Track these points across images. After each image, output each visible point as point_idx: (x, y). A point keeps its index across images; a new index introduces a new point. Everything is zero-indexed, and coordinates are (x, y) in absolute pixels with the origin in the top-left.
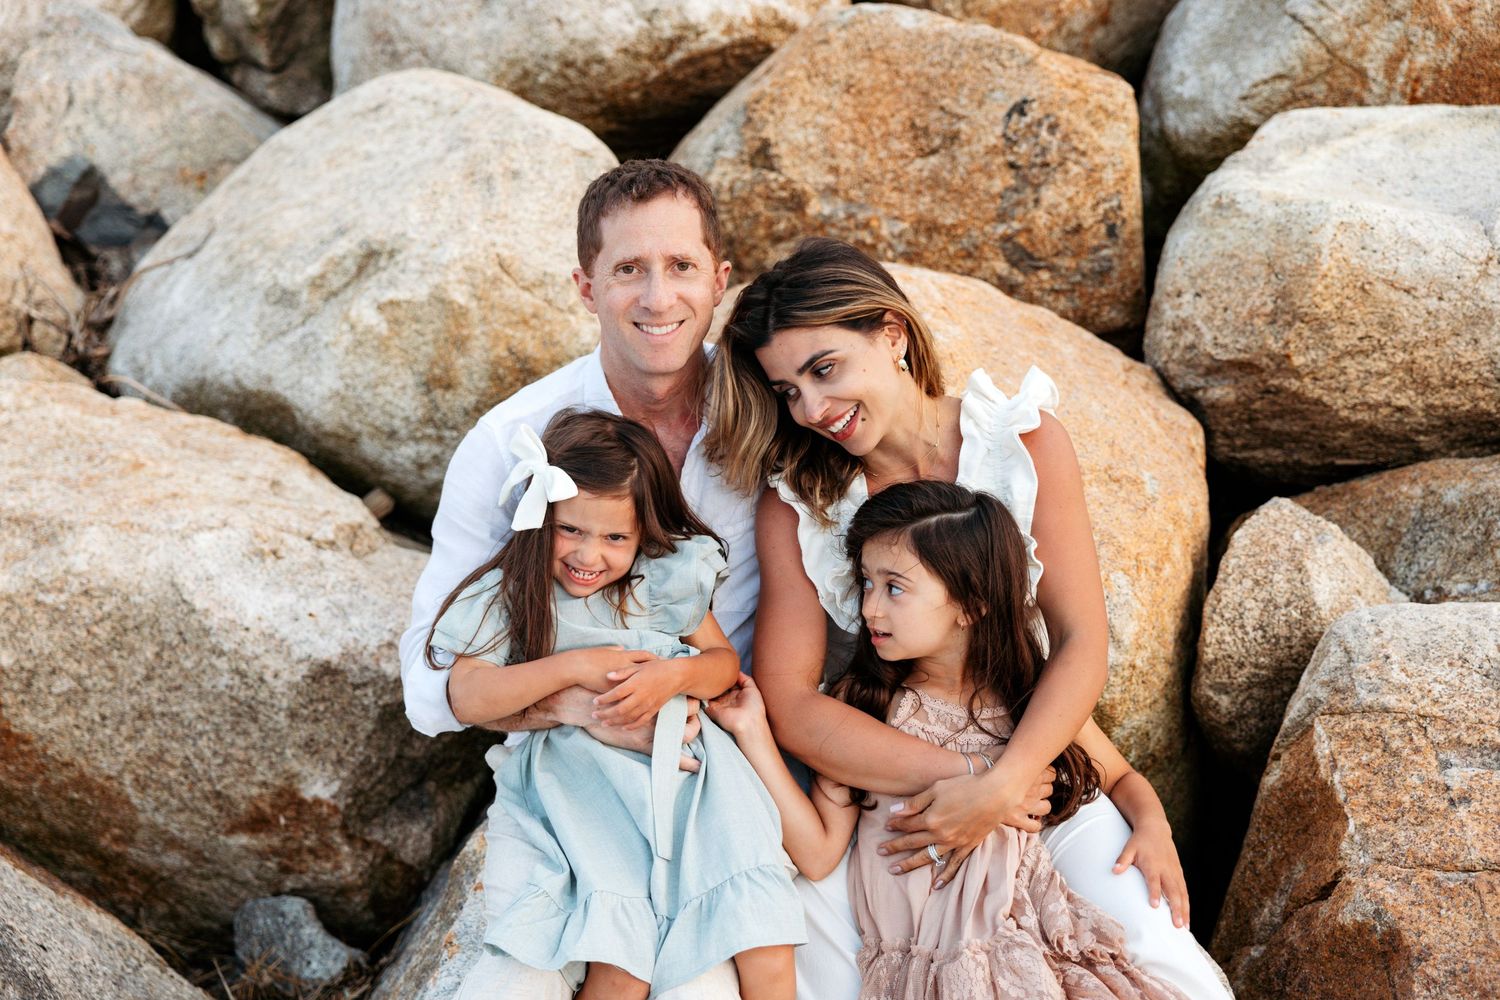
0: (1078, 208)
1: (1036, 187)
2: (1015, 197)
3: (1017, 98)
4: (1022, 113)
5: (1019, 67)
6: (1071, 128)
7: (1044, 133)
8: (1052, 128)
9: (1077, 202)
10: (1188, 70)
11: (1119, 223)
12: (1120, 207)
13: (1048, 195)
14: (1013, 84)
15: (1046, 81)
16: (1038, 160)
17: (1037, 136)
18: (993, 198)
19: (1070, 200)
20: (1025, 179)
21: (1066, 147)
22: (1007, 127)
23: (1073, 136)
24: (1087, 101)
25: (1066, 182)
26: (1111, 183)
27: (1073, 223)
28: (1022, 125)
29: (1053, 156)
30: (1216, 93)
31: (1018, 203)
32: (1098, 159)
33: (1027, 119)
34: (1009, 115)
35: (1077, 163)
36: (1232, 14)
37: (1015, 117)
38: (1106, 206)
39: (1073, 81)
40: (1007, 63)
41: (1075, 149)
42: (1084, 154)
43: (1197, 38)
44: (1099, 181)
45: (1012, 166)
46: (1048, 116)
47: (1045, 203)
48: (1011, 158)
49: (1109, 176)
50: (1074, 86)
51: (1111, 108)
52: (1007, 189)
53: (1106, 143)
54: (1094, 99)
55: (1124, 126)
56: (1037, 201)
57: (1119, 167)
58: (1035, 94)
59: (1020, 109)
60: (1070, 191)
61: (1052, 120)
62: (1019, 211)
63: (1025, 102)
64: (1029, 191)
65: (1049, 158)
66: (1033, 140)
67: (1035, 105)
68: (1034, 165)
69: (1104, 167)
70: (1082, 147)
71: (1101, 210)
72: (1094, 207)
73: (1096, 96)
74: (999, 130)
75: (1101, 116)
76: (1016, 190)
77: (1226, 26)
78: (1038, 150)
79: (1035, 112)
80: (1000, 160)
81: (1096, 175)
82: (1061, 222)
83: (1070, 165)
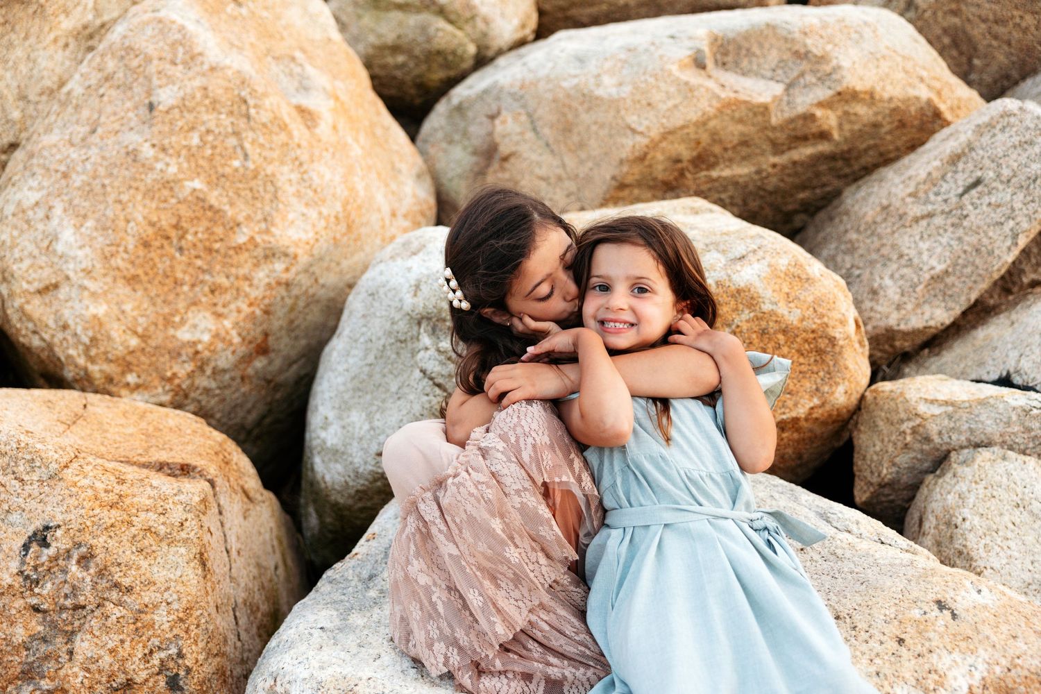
0: (124, 660)
1: (70, 636)
2: (43, 648)
3: (38, 524)
4: (44, 543)
5: (41, 481)
6: (111, 559)
7: (74, 568)
8: (84, 561)
9: (122, 653)
10: (331, 415)
11: (182, 673)
12: (180, 655)
13: (84, 646)
14: (33, 504)
15: (73, 502)
16: (68, 603)
17: (65, 571)
18: (17, 649)
19: (112, 651)
20: (53, 625)
21: (103, 584)
22: (23, 563)
23: (113, 569)
24: (130, 524)
25: (106, 629)
26: (166, 626)
27: (121, 678)
28: (44, 559)
29: (87, 596)
30: (355, 444)
31: (47, 657)
32: (148, 597)
33: (51, 551)
34: (26, 547)
35: (119, 604)
36: (371, 359)
37: (34, 547)
38: (163, 655)
39: (113, 497)
40: (26, 478)
41: (117, 585)
42: (129, 590)
43: (340, 380)
44: (151, 625)
45: (36, 609)
46: (79, 545)
47: (79, 658)
48: (34, 601)
49: (162, 618)
50: (112, 506)
51: (162, 530)
52: (33, 637)
53: (160, 575)
54: (141, 520)
55: (183, 550)
56: (71, 653)
57: (175, 606)
58: (59, 518)
59: (41, 538)
60: (112, 641)
61: (84, 550)
62: (50, 666)
63: (47, 528)
64: (60, 640)
65: (82, 600)
66: (61, 577)
67: (59, 533)
68: (63, 609)
69: (156, 607)
70: (126, 582)
71: (155, 661)
72: (146, 658)
73: (143, 515)
74: (14, 566)
75: (150, 540)
76: (44, 640)
77: (366, 369)
78: (67, 589)
79: (60, 542)
80: (19, 603)
81: (146, 618)
82: (104, 680)
83: (110, 606)
